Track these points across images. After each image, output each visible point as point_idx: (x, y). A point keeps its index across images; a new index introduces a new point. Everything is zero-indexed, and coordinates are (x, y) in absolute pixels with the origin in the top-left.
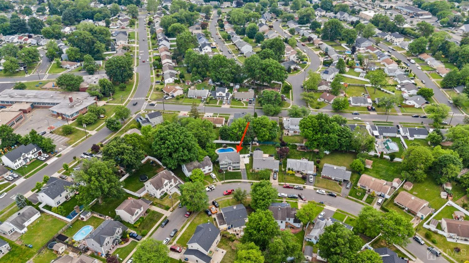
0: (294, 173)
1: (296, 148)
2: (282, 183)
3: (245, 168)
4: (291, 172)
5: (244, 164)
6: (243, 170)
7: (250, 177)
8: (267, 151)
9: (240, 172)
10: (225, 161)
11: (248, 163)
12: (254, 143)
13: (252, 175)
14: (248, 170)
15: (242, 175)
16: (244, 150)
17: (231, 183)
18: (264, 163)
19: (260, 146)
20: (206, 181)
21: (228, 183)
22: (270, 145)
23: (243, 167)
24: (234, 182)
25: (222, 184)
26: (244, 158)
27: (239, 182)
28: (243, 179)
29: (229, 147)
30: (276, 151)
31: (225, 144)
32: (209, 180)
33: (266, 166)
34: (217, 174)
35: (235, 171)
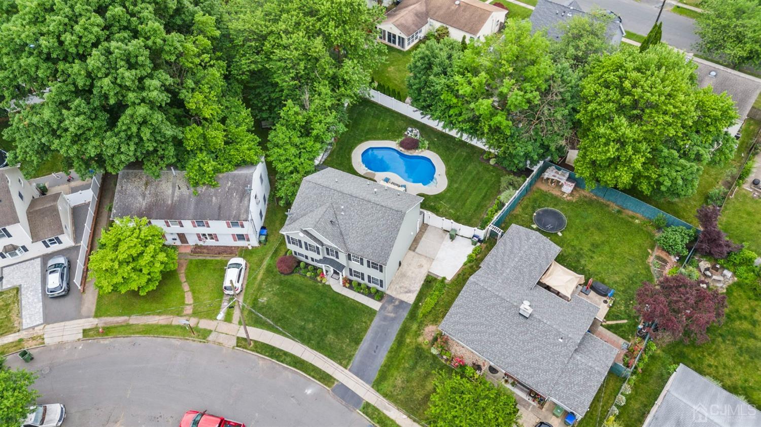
5: (426, 275)
6: (394, 306)
7: (392, 376)
8: (597, 246)
9: (372, 313)
10: (306, 233)
11: (444, 278)
12: (554, 176)
13: (413, 368)
14: (419, 320)
15: (365, 338)
16: (481, 196)
17: (279, 364)
18: (514, 335)
19: (576, 202)
20: (186, 287)
21: (267, 356)
22: (630, 219)
23: (406, 290)
24: (296, 363)
25: (235, 345)
26: (452, 238)
27: (320, 381)
28: (350, 370)
29: (429, 148)
30: (648, 268)
31: (416, 131)
32: (199, 292)
33: (516, 360)
34: (262, 272)
35: (348, 298)
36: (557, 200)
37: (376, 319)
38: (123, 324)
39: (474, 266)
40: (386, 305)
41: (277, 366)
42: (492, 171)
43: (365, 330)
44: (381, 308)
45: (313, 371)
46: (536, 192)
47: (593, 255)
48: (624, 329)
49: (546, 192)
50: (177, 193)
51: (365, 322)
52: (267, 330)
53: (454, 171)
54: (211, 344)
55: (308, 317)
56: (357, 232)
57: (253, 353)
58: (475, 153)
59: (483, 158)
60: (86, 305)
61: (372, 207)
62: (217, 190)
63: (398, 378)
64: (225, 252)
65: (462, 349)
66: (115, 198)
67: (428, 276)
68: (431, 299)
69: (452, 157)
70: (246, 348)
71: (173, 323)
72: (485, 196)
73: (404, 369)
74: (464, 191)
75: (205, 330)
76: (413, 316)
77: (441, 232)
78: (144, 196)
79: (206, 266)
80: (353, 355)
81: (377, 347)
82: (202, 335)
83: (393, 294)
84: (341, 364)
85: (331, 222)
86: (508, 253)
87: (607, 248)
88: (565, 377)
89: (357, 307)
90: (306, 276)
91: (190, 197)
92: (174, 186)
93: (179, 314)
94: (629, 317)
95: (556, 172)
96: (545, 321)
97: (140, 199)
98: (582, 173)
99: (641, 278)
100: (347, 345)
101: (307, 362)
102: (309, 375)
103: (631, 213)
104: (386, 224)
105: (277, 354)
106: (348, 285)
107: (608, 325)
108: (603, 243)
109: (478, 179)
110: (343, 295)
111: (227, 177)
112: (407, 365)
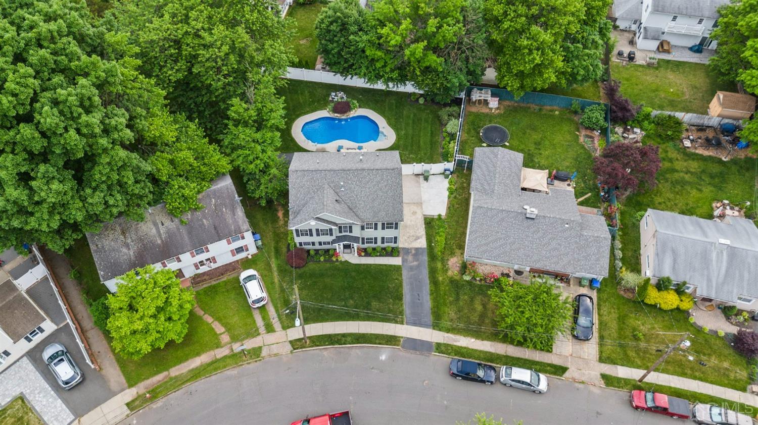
0: (686, 305)
1: (675, 139)
2: (623, 372)
3: (422, 243)
4: (670, 300)
5: (423, 219)
6: (412, 255)
7: (445, 313)
8: (539, 144)
9: (397, 269)
10: (318, 219)
11: (440, 215)
12: (480, 96)
13: (457, 299)
14: (440, 258)
15: (404, 292)
16: (429, 135)
17: (342, 347)
18: (529, 236)
19: (504, 113)
20: (209, 319)
21: (327, 345)
22: (551, 113)
23: (414, 238)
24: (357, 340)
25: (292, 349)
26: (426, 179)
27: (387, 345)
28: (407, 324)
29: (360, 107)
30: (583, 147)
31: (341, 94)
32: (225, 317)
33: (540, 256)
34: (276, 274)
35: (370, 264)
36: (489, 117)
37: (405, 273)
38: (165, 380)
39: (457, 196)
40: (406, 257)
41: (342, 349)
42: (425, 109)
43: (401, 285)
44: (403, 261)
45: (376, 339)
46: (470, 115)
47: (540, 152)
48: (591, 200)
49: (477, 113)
50: (162, 230)
51: (397, 279)
52: (314, 323)
53: (393, 120)
54: (267, 359)
55: (345, 296)
56: (364, 201)
57: (314, 348)
58: (402, 98)
59: (411, 101)
60: (112, 380)
61: (369, 174)
62: (204, 211)
63: (450, 312)
64: (227, 270)
65: (486, 266)
66: (95, 260)
67: (425, 219)
68: (440, 236)
69: (385, 108)
70: (305, 347)
71: (218, 357)
72: (432, 133)
73: (451, 303)
74: (413, 135)
75: (254, 349)
76: (432, 257)
77: (414, 177)
78: (127, 246)
79: (216, 291)
80: (403, 310)
81: (418, 295)
82: (254, 355)
83: (406, 246)
84: (396, 322)
85: (336, 201)
86: (486, 173)
87: (547, 142)
88: (582, 253)
89: (383, 269)
90: (320, 261)
91: (178, 229)
92: (155, 224)
93: (218, 346)
94: (591, 190)
95: (480, 93)
96: (549, 216)
97: (125, 250)
98: (512, 86)
99: (583, 157)
100: (393, 305)
101: (367, 334)
102: (375, 344)
103: (549, 108)
104: (387, 184)
105: (336, 340)
106: (363, 254)
107: (580, 202)
108: (542, 139)
109: (418, 120)
110: (364, 265)
111: (208, 196)
112: (451, 299)
